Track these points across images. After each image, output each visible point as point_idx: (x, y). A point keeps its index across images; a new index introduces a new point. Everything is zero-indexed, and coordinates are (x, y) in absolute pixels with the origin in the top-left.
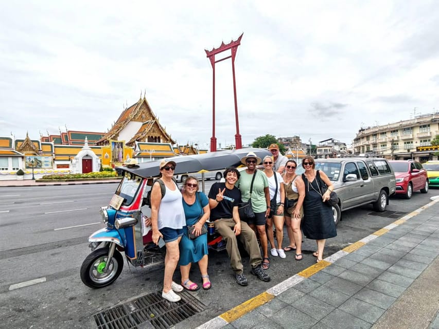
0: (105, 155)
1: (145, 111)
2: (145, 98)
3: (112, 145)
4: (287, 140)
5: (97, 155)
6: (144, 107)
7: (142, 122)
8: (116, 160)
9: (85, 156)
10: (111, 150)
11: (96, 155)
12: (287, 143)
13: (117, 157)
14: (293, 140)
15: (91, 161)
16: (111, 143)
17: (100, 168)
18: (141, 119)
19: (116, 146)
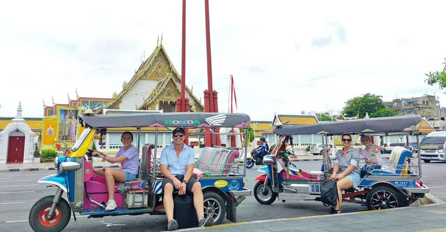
0: (48, 129)
1: (163, 64)
2: (161, 46)
3: (61, 113)
4: (410, 103)
5: (34, 131)
6: (161, 59)
7: (158, 80)
8: (65, 138)
9: (12, 132)
10: (58, 122)
11: (32, 130)
12: (408, 107)
13: (67, 133)
14: (420, 102)
15: (22, 139)
16: (59, 113)
17: (34, 151)
18: (155, 77)
19: (67, 116)
